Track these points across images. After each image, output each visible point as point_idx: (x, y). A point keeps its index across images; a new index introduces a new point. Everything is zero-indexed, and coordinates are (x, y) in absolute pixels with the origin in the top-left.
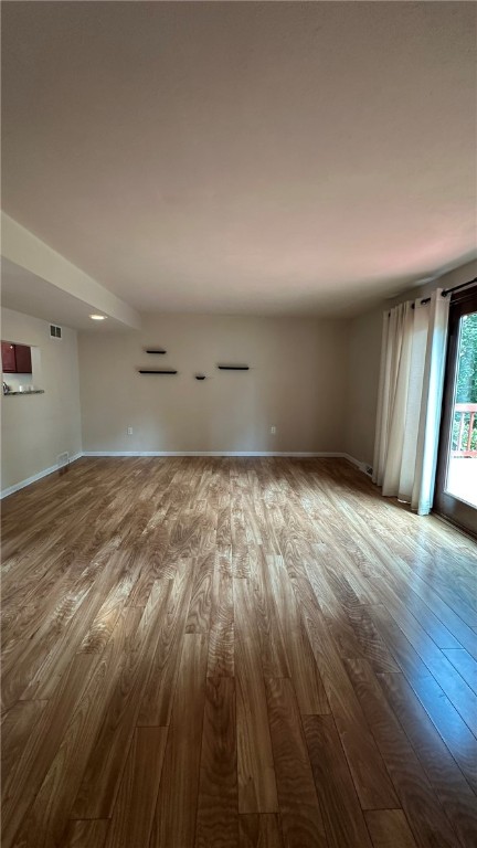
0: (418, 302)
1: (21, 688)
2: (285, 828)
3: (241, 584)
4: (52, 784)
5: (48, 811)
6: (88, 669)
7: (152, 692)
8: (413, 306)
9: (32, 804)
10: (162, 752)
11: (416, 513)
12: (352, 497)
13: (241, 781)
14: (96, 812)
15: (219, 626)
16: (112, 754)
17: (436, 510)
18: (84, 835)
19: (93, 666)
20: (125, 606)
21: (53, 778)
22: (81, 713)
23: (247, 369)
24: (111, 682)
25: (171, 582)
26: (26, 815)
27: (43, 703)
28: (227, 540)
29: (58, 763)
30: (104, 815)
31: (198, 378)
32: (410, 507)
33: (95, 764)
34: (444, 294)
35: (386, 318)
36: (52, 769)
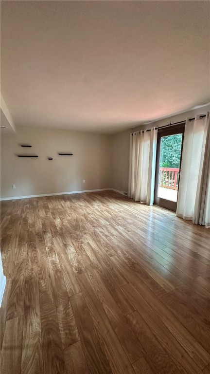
0: (145, 131)
1: (66, 293)
2: (181, 291)
3: (114, 238)
4: (109, 311)
5: (116, 318)
6: (86, 278)
7: (116, 276)
8: (143, 132)
9: (108, 319)
10: (135, 290)
11: (149, 205)
12: (126, 203)
13: (162, 286)
14: (131, 311)
15: (119, 252)
16: (121, 297)
17: (155, 204)
18: (133, 317)
19: (87, 277)
20: (79, 255)
21: (108, 310)
22: (98, 291)
23: (72, 155)
24: (99, 279)
25: (88, 243)
26: (110, 323)
27: (80, 294)
28: (95, 225)
29: (105, 306)
30: (134, 310)
31: (49, 159)
32: (146, 203)
33: (118, 301)
34: (156, 129)
35: (131, 136)
36: (105, 308)
